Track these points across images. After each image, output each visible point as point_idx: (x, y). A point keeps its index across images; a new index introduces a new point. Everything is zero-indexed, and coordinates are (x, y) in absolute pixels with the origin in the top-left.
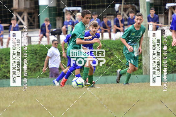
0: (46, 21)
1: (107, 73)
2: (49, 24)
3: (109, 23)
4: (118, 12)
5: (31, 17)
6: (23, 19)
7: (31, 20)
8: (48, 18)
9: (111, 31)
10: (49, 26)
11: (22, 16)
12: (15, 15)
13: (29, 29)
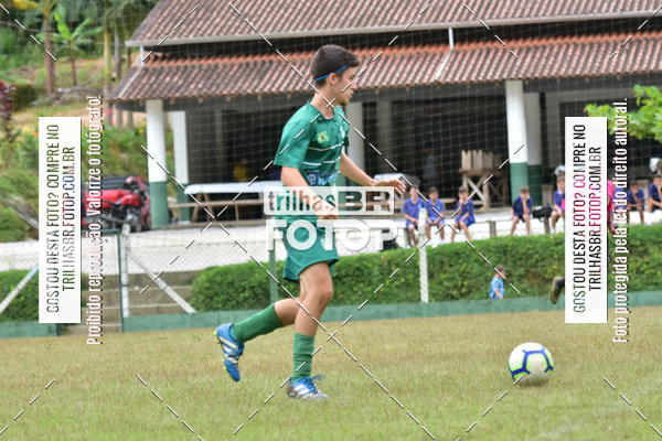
0: (524, 191)
1: (638, 287)
2: (528, 197)
3: (640, 194)
4: (656, 172)
5: (495, 185)
6: (481, 189)
7: (496, 191)
8: (527, 188)
9: (643, 209)
10: (528, 202)
11: (479, 184)
12: (466, 182)
13: (492, 206)
